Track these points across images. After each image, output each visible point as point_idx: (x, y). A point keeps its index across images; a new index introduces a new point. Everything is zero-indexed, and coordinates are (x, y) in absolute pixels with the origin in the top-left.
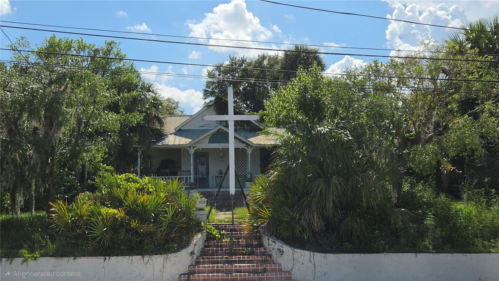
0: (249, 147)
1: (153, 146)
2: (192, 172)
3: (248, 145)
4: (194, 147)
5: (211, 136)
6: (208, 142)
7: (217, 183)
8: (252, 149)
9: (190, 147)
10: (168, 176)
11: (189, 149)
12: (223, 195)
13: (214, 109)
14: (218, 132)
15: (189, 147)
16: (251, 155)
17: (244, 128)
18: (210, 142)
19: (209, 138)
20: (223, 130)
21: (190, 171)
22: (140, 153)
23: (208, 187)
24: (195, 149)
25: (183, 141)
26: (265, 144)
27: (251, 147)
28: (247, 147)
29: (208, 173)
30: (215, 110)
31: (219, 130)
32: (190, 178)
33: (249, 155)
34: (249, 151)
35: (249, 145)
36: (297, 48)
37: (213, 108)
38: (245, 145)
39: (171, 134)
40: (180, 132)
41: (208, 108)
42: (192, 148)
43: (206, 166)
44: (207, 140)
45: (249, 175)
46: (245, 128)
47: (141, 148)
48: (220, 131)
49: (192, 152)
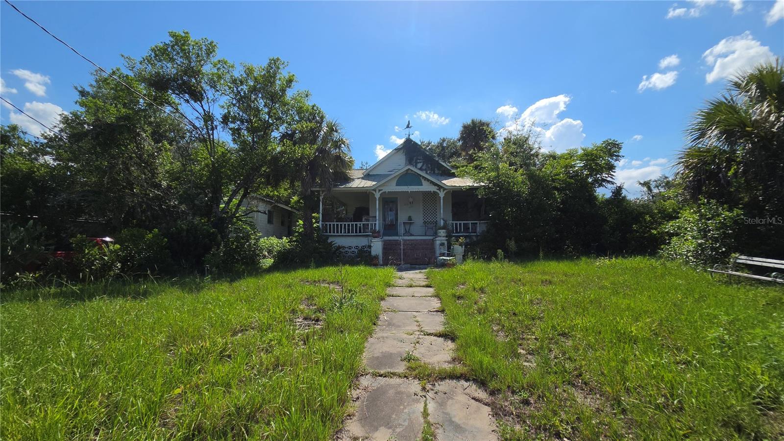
0: (442, 190)
1: (334, 189)
2: (377, 218)
3: (440, 187)
4: (379, 190)
5: (399, 178)
6: (395, 185)
7: (406, 229)
8: (445, 191)
9: (375, 190)
10: (351, 222)
11: (374, 192)
12: (411, 245)
13: (404, 152)
14: (406, 174)
15: (373, 190)
16: (443, 199)
17: (434, 173)
18: (397, 185)
19: (397, 179)
20: (412, 171)
21: (376, 217)
22: (323, 197)
23: (397, 235)
24: (381, 192)
25: (369, 184)
26: (460, 186)
27: (444, 189)
28: (439, 190)
29: (397, 220)
30: (404, 154)
31: (407, 170)
32: (375, 224)
33: (442, 198)
34: (442, 194)
35: (442, 187)
36: (473, 122)
37: (402, 151)
38: (437, 187)
39: (358, 178)
40: (367, 176)
41: (397, 152)
42: (377, 191)
43: (394, 212)
44: (395, 182)
45: (442, 222)
46: (436, 172)
47: (323, 191)
48: (409, 172)
49: (377, 195)
